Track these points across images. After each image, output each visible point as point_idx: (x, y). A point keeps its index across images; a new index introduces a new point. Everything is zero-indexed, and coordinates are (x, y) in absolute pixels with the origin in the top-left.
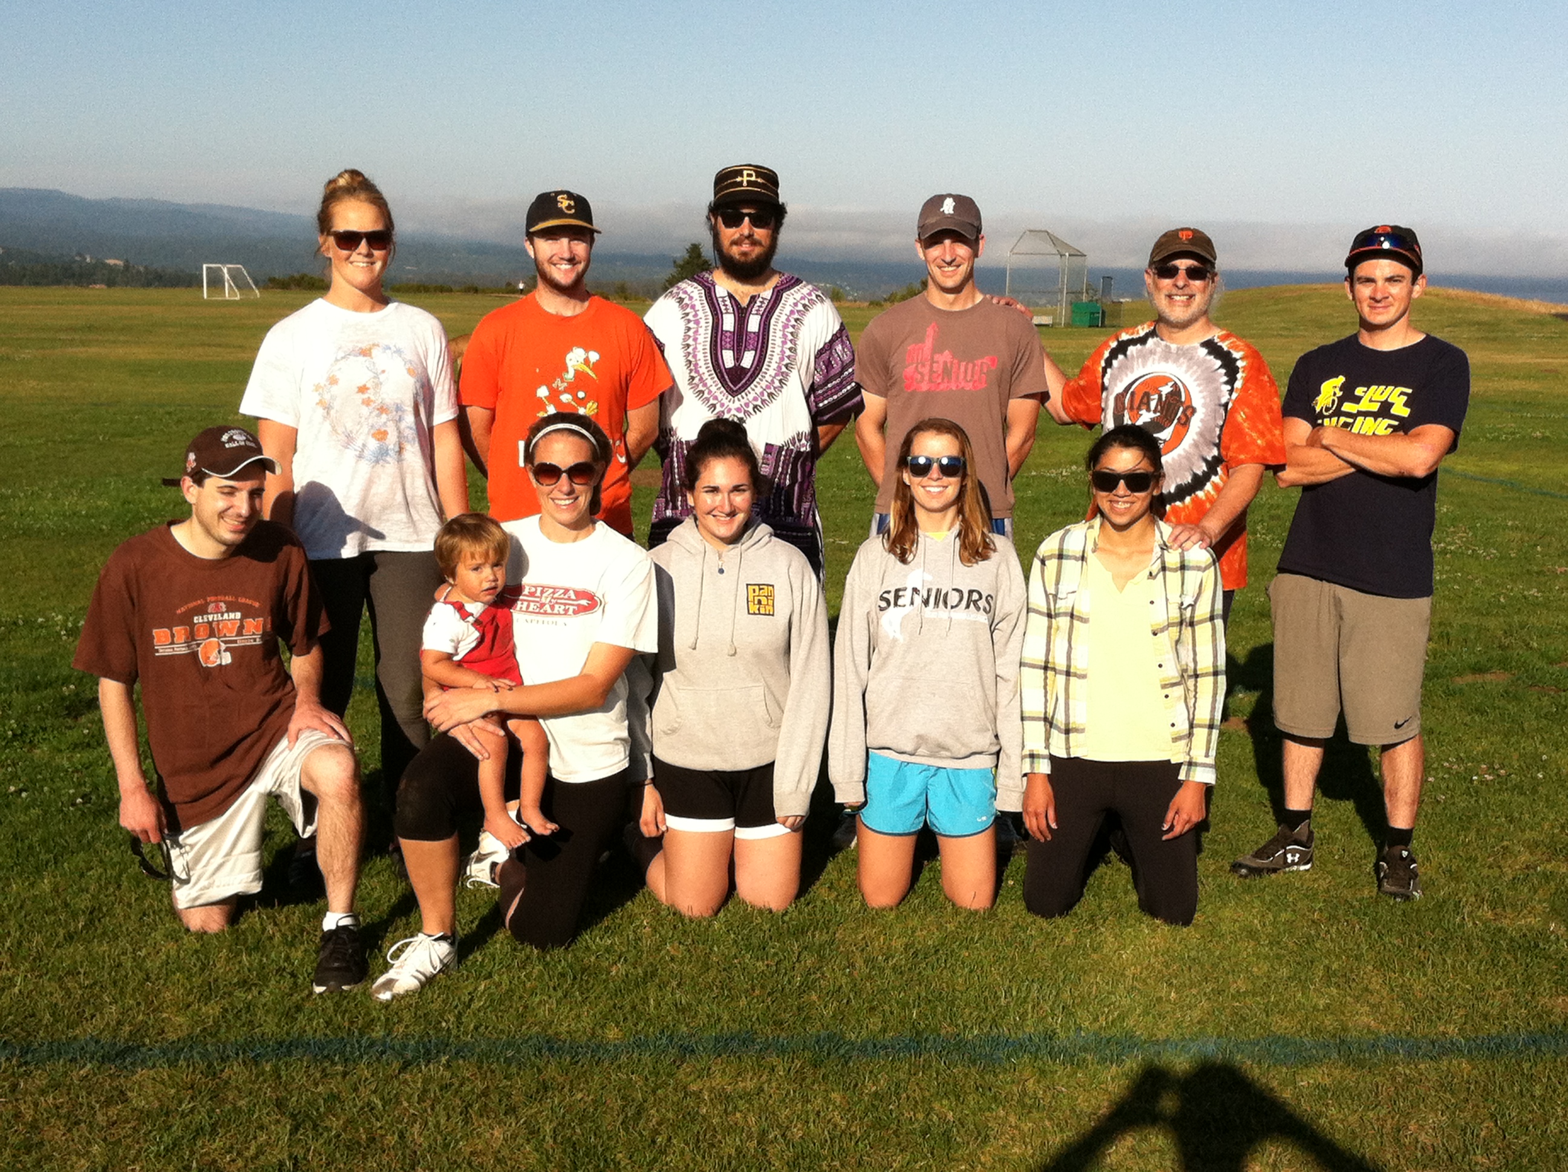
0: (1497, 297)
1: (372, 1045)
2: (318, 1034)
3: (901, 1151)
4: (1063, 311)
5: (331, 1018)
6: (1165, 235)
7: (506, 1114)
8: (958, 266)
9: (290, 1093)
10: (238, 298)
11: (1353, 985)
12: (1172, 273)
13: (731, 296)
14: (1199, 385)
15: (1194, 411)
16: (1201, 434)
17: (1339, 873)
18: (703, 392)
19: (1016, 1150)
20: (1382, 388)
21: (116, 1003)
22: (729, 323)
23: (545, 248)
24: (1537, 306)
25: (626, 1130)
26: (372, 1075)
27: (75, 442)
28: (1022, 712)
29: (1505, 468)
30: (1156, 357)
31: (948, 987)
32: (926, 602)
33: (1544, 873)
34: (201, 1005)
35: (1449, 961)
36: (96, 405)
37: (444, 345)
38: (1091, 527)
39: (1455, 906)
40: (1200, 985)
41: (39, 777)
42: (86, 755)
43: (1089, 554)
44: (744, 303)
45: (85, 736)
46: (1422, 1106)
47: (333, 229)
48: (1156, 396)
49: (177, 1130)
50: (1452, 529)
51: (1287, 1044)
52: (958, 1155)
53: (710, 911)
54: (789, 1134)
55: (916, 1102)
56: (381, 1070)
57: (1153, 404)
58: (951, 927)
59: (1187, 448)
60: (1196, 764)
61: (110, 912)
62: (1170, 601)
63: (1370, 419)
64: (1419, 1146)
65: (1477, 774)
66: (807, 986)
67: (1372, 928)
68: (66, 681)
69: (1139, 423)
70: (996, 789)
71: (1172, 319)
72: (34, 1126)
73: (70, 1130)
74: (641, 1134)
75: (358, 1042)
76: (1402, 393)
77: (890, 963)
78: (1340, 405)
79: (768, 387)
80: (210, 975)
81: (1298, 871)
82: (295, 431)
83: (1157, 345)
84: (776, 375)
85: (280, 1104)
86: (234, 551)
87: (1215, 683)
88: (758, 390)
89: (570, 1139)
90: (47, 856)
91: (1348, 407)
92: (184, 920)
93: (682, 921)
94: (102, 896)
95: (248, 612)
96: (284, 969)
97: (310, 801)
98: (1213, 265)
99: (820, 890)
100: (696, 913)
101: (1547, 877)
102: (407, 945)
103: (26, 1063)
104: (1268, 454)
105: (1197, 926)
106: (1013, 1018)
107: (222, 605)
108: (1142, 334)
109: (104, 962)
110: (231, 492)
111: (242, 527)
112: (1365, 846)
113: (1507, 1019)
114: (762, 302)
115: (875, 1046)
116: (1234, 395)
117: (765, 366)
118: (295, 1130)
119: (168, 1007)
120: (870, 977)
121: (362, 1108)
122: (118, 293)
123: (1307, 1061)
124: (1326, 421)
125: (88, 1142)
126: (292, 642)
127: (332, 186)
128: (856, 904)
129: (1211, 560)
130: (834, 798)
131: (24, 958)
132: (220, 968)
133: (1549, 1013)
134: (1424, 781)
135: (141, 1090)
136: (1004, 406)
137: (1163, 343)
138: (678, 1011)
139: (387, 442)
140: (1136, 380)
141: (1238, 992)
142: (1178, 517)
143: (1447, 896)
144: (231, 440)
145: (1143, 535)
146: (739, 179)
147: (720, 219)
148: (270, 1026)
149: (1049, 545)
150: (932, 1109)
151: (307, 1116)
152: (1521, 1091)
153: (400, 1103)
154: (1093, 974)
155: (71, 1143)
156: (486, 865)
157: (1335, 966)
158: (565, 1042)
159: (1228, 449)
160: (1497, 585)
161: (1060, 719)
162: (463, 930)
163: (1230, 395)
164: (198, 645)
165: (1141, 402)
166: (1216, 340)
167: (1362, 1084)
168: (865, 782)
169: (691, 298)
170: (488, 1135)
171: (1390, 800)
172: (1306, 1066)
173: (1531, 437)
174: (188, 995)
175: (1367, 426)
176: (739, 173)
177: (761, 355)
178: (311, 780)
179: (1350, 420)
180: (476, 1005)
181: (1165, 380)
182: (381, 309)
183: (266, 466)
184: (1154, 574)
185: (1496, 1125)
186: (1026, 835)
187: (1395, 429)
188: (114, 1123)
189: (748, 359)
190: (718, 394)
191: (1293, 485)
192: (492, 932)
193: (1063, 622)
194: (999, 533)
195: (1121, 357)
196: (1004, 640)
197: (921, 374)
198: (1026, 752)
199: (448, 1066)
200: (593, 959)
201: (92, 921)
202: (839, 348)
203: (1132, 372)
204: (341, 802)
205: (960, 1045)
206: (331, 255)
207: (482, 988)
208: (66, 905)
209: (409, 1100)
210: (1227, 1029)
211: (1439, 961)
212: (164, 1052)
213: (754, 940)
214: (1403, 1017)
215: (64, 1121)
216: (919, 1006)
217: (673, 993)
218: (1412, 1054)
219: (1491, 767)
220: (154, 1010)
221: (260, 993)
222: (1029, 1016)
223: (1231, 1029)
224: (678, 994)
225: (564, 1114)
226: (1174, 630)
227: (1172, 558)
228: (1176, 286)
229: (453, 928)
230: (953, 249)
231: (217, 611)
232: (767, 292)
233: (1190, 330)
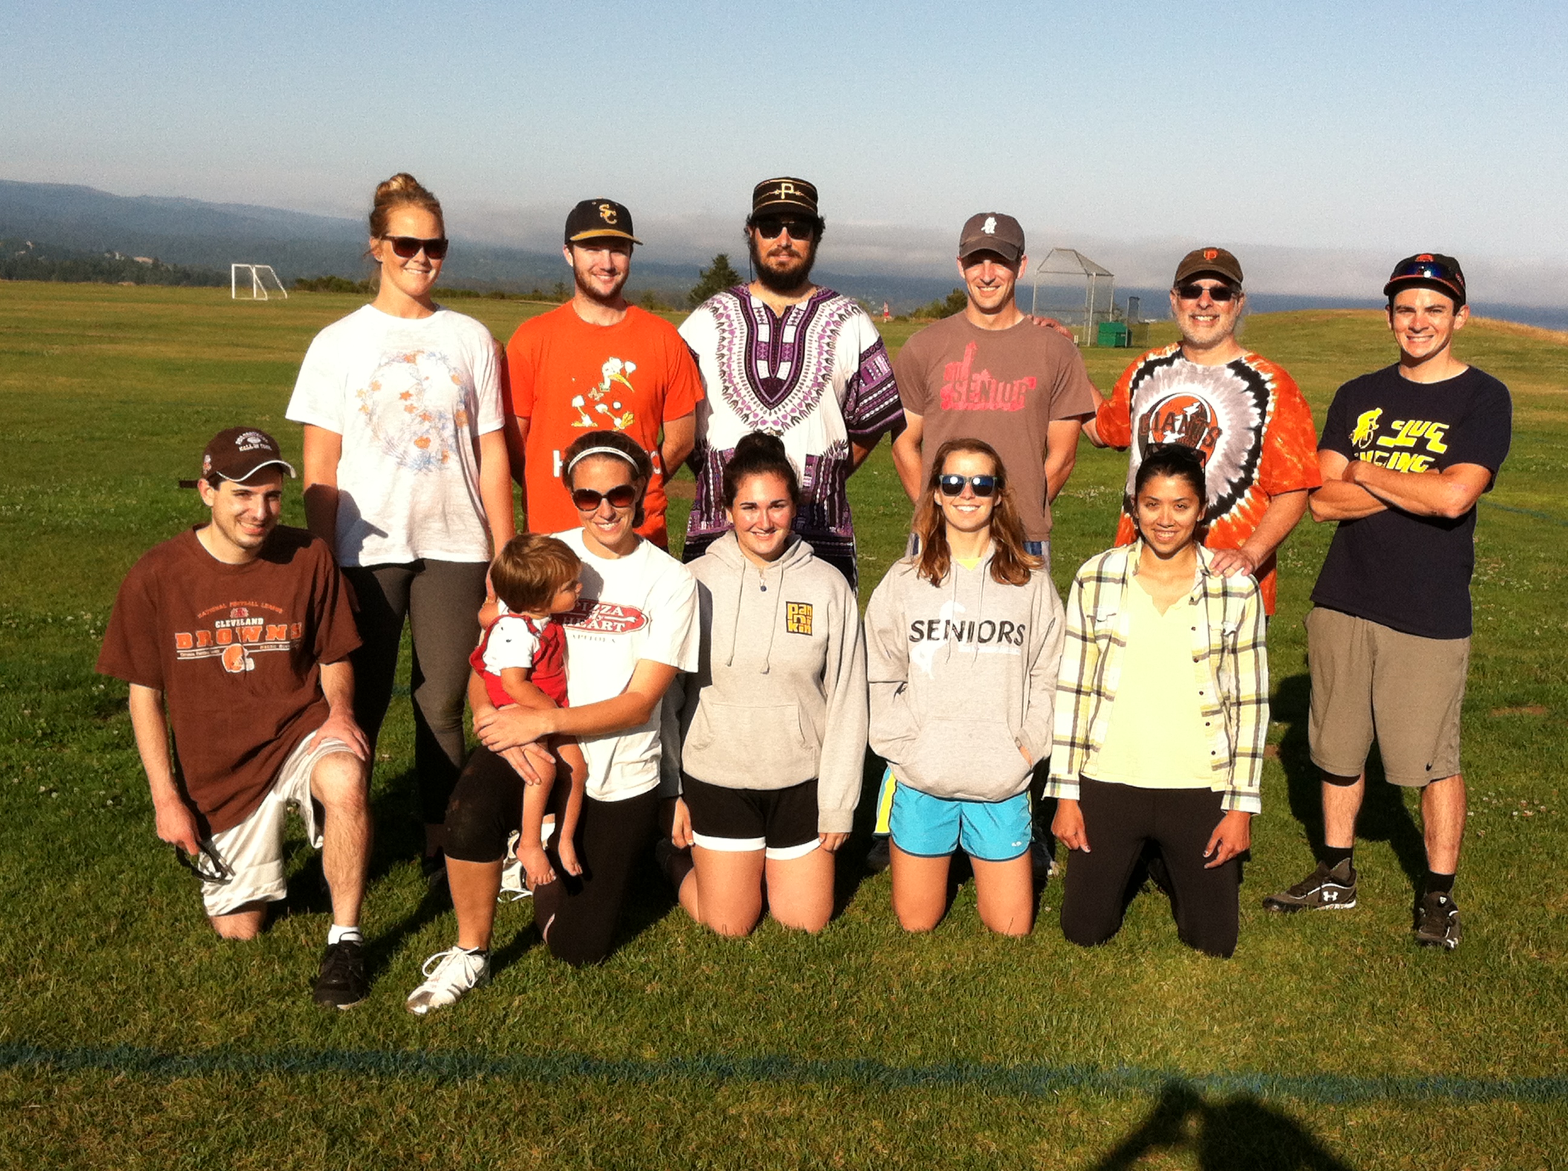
0: (1525, 327)
1: (407, 1058)
2: (352, 1048)
4: (1089, 332)
5: (365, 1030)
6: (1191, 255)
7: (544, 1133)
8: (997, 287)
9: (326, 1106)
10: (266, 298)
11: (1399, 1023)
12: (1196, 293)
13: (766, 307)
14: (1225, 407)
15: (1220, 432)
18: (736, 402)
20: (1419, 422)
21: (150, 1009)
22: (764, 334)
23: (586, 258)
25: (666, 1153)
26: (408, 1090)
27: (104, 439)
29: (1535, 499)
30: (1182, 377)
31: (987, 1014)
32: (960, 636)
34: (235, 1013)
35: (1496, 1001)
36: (125, 403)
37: (491, 354)
38: (1134, 550)
39: (1499, 944)
40: (1244, 1018)
41: (69, 777)
42: (115, 755)
43: (1130, 577)
44: (779, 314)
45: (115, 736)
46: (1474, 1149)
47: (389, 234)
48: (1180, 417)
49: (213, 1141)
50: (1484, 560)
51: (1333, 1082)
53: (745, 931)
54: (831, 1163)
55: (959, 1133)
56: (417, 1085)
57: (1177, 425)
58: (988, 953)
59: (1212, 470)
60: (1240, 794)
61: (142, 918)
62: (1212, 627)
63: (1406, 455)
65: (1517, 810)
66: (845, 1010)
67: (1416, 964)
68: (96, 680)
71: (1197, 339)
72: (69, 1134)
73: (105, 1139)
74: (681, 1158)
75: (394, 1056)
76: (1439, 429)
77: (928, 989)
78: (1376, 438)
79: (805, 398)
80: (243, 984)
82: (341, 436)
83: (1183, 365)
84: (813, 385)
85: (316, 1118)
86: (255, 554)
87: (1258, 711)
88: (796, 401)
89: (609, 1161)
90: (78, 858)
91: (1384, 441)
92: (216, 927)
93: (717, 941)
94: (133, 900)
95: (270, 618)
98: (1239, 286)
99: (854, 911)
100: (730, 932)
102: (441, 958)
103: (60, 1069)
105: (1237, 958)
106: (1054, 1048)
107: (245, 610)
108: (1169, 355)
109: (136, 967)
110: (245, 494)
111: (260, 530)
113: (1556, 1061)
114: (798, 313)
115: (915, 1074)
116: (1268, 420)
117: (801, 377)
118: (332, 1144)
119: (201, 1014)
120: (907, 1002)
121: (399, 1124)
122: (146, 290)
123: (1356, 1101)
124: (1363, 455)
125: (124, 1151)
127: (384, 189)
128: (892, 928)
129: (1253, 587)
131: (56, 961)
132: (253, 977)
135: (175, 1099)
136: (1044, 428)
137: (1189, 363)
138: (714, 1033)
139: (430, 449)
140: (1160, 401)
141: (1282, 1026)
144: (245, 442)
145: (1185, 559)
146: (777, 192)
147: (758, 230)
148: (303, 1036)
149: (1088, 569)
150: (975, 1140)
151: (344, 1130)
153: (435, 1118)
154: (1134, 1005)
155: (107, 1152)
157: (1380, 1003)
158: (601, 1061)
159: (1269, 475)
160: (1531, 618)
162: (496, 943)
163: (1262, 418)
164: (221, 650)
165: (1166, 423)
166: (1244, 361)
167: (1412, 1126)
169: (726, 308)
170: (526, 1155)
171: (1430, 844)
172: (1355, 1105)
173: (1561, 469)
174: (221, 1003)
175: (1404, 462)
176: (778, 186)
177: (797, 366)
178: (319, 788)
179: (1386, 455)
180: (510, 1021)
181: (1190, 401)
182: (429, 315)
184: (1195, 599)
187: (1431, 465)
188: (150, 1133)
189: (784, 371)
190: (751, 404)
192: (526, 947)
195: (1147, 377)
197: (960, 394)
199: (484, 1082)
200: (627, 976)
201: (124, 926)
203: (1158, 392)
204: (347, 813)
205: (1001, 1075)
206: (382, 259)
207: (516, 1003)
208: (97, 908)
209: (445, 1116)
210: (1272, 1064)
211: (1485, 1000)
212: (199, 1061)
213: (790, 962)
214: (1451, 1057)
215: (99, 1130)
216: (959, 1033)
217: (709, 1014)
218: (1462, 1096)
219: (1531, 802)
220: (188, 1017)
221: (293, 1003)
222: (1071, 1047)
223: (1277, 1065)
224: (714, 1014)
225: (603, 1135)
226: (1215, 658)
227: (1214, 584)
228: (1199, 306)
229: (488, 941)
230: (992, 269)
231: (240, 616)
232: (802, 304)
233: (1216, 350)
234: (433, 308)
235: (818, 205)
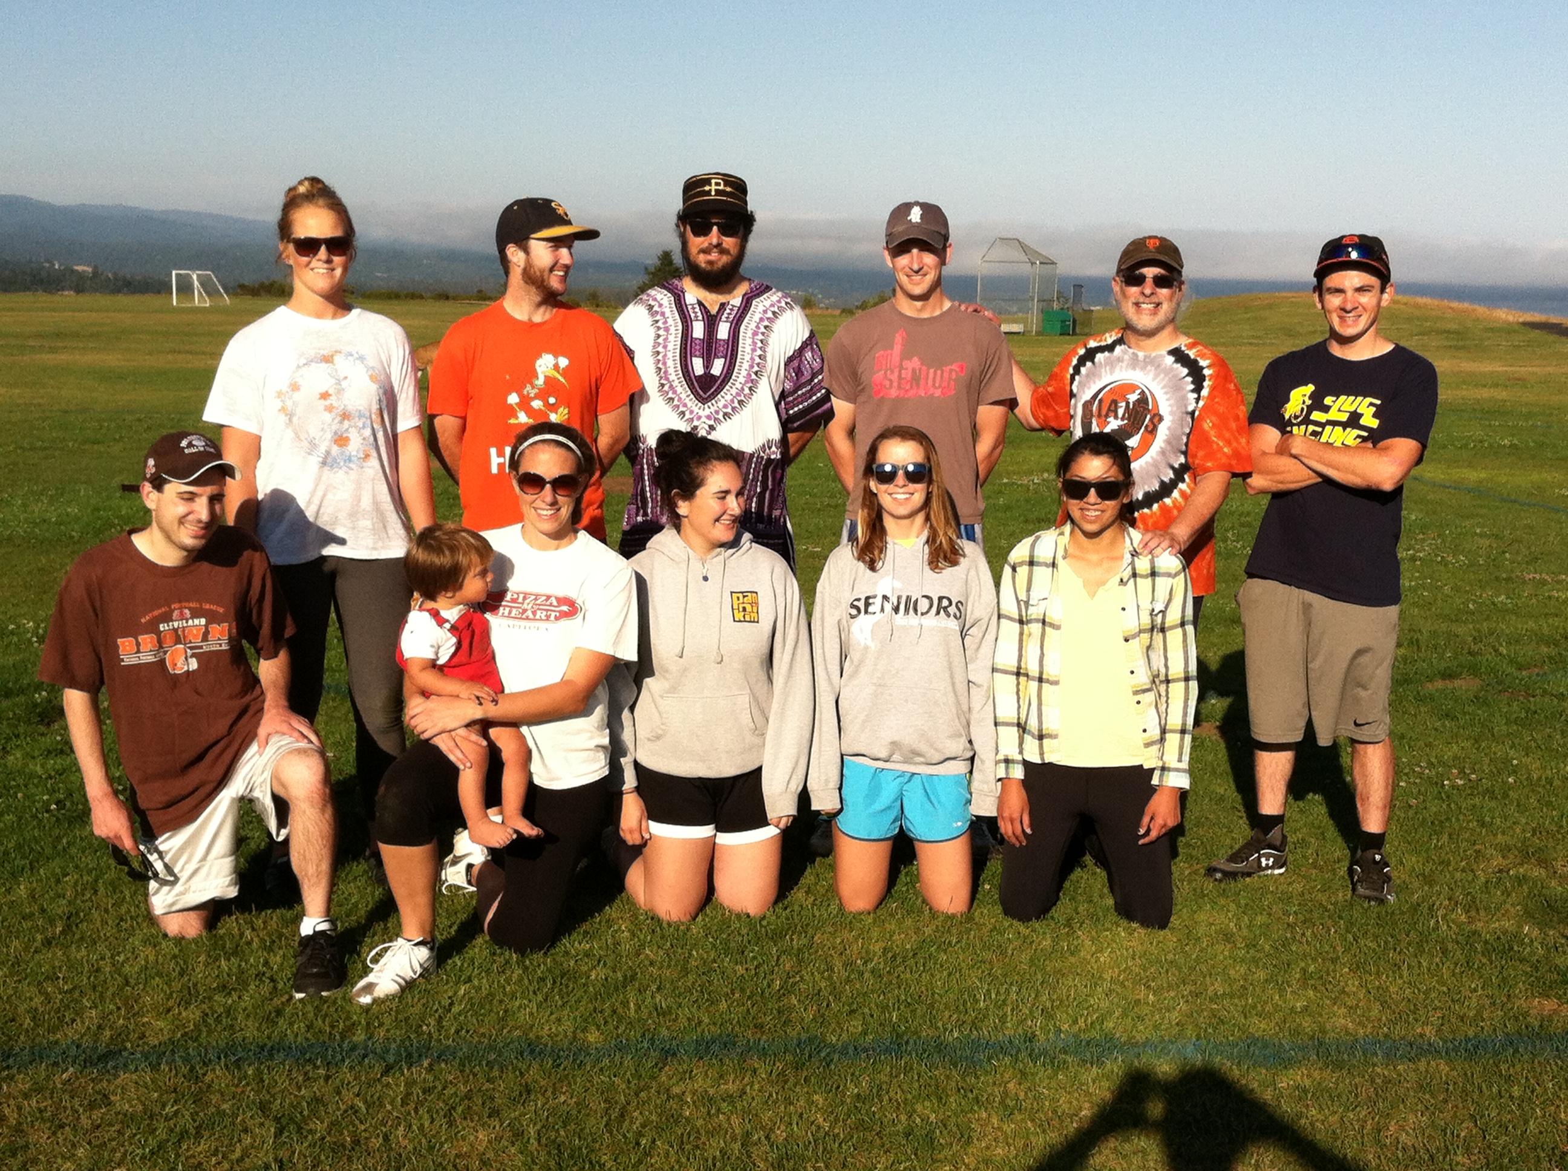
0: (1466, 305)
1: (354, 1048)
2: (299, 1039)
3: (885, 1152)
4: (1034, 320)
5: (311, 1022)
6: (1133, 243)
7: (489, 1117)
8: (925, 275)
9: (273, 1096)
10: (208, 305)
11: (1330, 987)
12: (1139, 281)
13: (700, 303)
14: (1166, 393)
15: (1161, 419)
16: (1168, 442)
17: (1313, 877)
18: (672, 399)
19: (1000, 1151)
20: (1352, 398)
21: (96, 1007)
22: (698, 330)
24: (1505, 315)
25: (610, 1132)
26: (355, 1079)
27: (45, 449)
28: (995, 717)
29: (1472, 476)
30: (1124, 365)
31: (927, 990)
32: (896, 610)
33: (1517, 877)
34: (182, 1009)
35: (1424, 964)
36: (66, 412)
37: (407, 352)
38: (1062, 534)
39: (1429, 909)
40: (1178, 987)
41: (13, 783)
42: (59, 761)
43: (1060, 561)
44: (714, 310)
45: (58, 743)
46: (1401, 1106)
47: (293, 236)
48: (1123, 404)
49: (161, 1133)
50: (1421, 536)
51: (1265, 1046)
52: (941, 1156)
53: (689, 917)
54: (773, 1136)
55: (899, 1104)
56: (363, 1073)
57: (1121, 412)
58: (928, 931)
59: (1154, 455)
60: (1169, 769)
61: (88, 918)
62: (1141, 607)
63: (1339, 429)
64: (1400, 1146)
65: (1448, 779)
66: (787, 990)
67: (1348, 931)
68: (38, 688)
69: (1107, 430)
70: (971, 794)
71: (1139, 327)
72: (18, 1130)
73: (54, 1133)
74: (624, 1136)
75: (340, 1046)
76: (1371, 404)
77: (869, 967)
78: (1309, 413)
79: (738, 394)
80: (189, 980)
81: (1272, 875)
82: (260, 438)
83: (1124, 352)
84: (746, 382)
85: (264, 1107)
86: (196, 556)
87: (1187, 689)
88: (729, 397)
89: (554, 1141)
90: (23, 862)
91: (1316, 416)
92: (162, 925)
94: (78, 902)
95: (212, 618)
96: (264, 974)
97: (282, 807)
98: (1180, 273)
99: (798, 895)
100: (674, 918)
101: (1521, 880)
102: (386, 950)
103: (8, 1067)
104: (1234, 462)
106: (993, 1020)
107: (187, 611)
108: (1109, 341)
109: (83, 967)
110: (191, 497)
111: (203, 533)
112: (1338, 850)
113: (1483, 1020)
114: (732, 310)
115: (856, 1049)
116: (1201, 403)
117: (735, 374)
118: (279, 1133)
119: (148, 1011)
120: (848, 981)
121: (346, 1111)
122: (85, 299)
123: (1283, 1061)
124: (1295, 429)
125: (73, 1145)
126: (260, 645)
127: (292, 193)
128: (834, 908)
129: (1181, 566)
130: (810, 805)
132: (199, 972)
133: (1526, 1015)
134: (1395, 786)
135: (123, 1093)
136: (973, 412)
137: (1131, 351)
138: (658, 1014)
139: (349, 448)
140: (1104, 388)
141: (1216, 994)
142: (1145, 524)
143: (1420, 900)
144: (190, 445)
145: (1113, 543)
146: (707, 188)
147: (688, 228)
148: (251, 1030)
149: (1020, 552)
150: (915, 1111)
151: (291, 1119)
152: (1500, 1092)
153: (382, 1105)
154: (1071, 976)
155: (56, 1146)
156: (462, 867)
157: (1312, 968)
158: (546, 1045)
159: (1195, 456)
160: (1467, 592)
161: (1033, 724)
163: (1197, 403)
164: (166, 653)
165: (1109, 410)
166: (1183, 348)
167: (1341, 1086)
168: (840, 789)
169: (661, 305)
170: (472, 1138)
171: (1362, 805)
172: (1286, 1067)
173: (1499, 445)
174: (168, 1000)
175: (1337, 436)
176: (708, 181)
177: (730, 362)
178: (283, 785)
179: (1319, 429)
180: (456, 1009)
181: (1132, 388)
182: (344, 316)
183: (226, 471)
184: (1125, 580)
185: (1476, 1125)
186: (1002, 841)
187: (1364, 439)
188: (98, 1127)
189: (718, 367)
190: (687, 401)
191: (1263, 492)
192: (471, 936)
193: (1035, 628)
194: (968, 539)
195: (1089, 364)
196: (975, 646)
197: (891, 380)
198: (1001, 757)
199: (430, 1069)
200: (572, 963)
201: (69, 926)
202: (809, 355)
203: (1100, 379)
204: (313, 806)
205: (940, 1047)
206: (291, 262)
207: (462, 992)
208: (43, 911)
209: (392, 1103)
210: (1206, 1031)
211: (1414, 963)
212: (146, 1056)
213: (733, 945)
214: (1380, 1020)
215: (48, 1125)
216: (899, 1009)
217: (653, 997)
218: (1390, 1057)
219: (1462, 771)
220: (134, 1015)
221: (240, 997)
222: (1009, 1019)
223: (1210, 1030)
224: (658, 998)
225: (548, 1117)
226: (1145, 637)
227: (1143, 565)
228: (1143, 293)
229: (432, 932)
230: (920, 259)
231: (182, 617)
232: (736, 300)
233: (1157, 338)
234: (347, 308)
235: (748, 198)
